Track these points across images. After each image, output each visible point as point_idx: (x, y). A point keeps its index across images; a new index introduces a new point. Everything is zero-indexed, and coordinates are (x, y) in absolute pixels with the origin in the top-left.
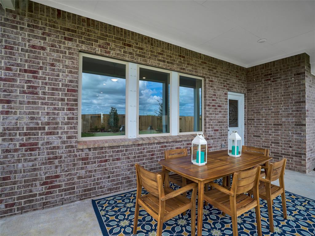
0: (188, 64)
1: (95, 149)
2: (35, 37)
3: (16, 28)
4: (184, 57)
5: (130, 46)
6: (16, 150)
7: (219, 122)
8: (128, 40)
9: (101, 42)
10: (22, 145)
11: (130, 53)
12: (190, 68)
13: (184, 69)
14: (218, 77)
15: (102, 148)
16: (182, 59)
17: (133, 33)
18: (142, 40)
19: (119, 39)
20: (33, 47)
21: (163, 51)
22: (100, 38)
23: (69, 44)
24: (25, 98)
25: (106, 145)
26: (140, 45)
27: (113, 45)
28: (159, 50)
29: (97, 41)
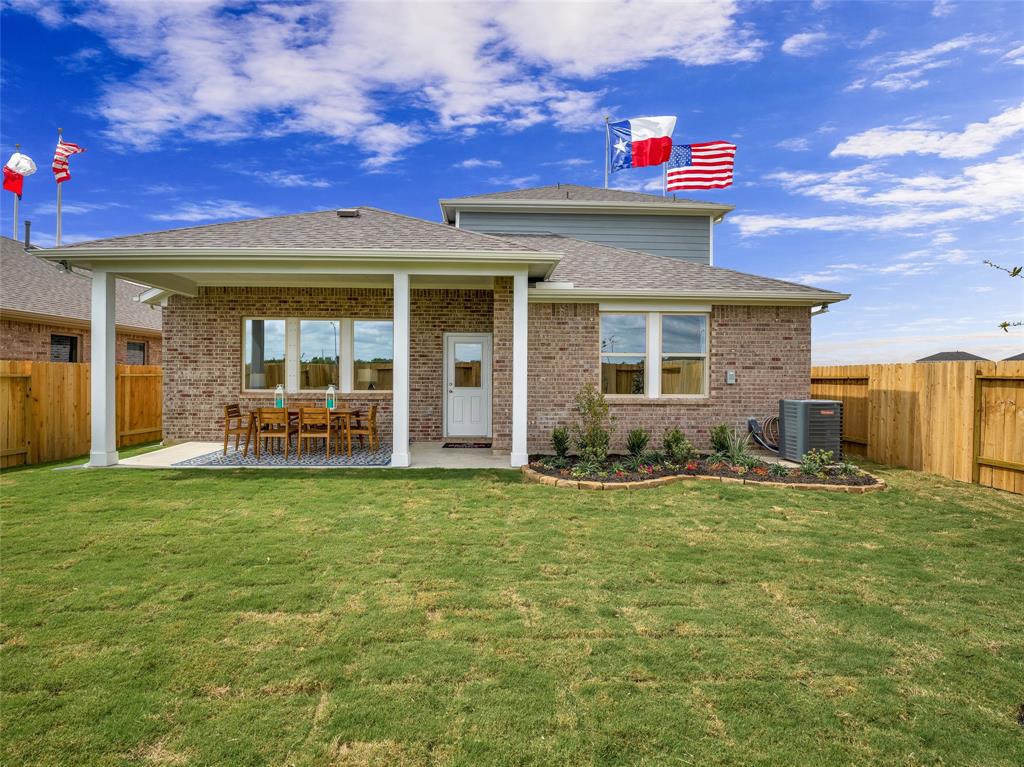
0: (363, 306)
1: (254, 399)
2: (210, 312)
3: (198, 309)
4: (355, 299)
5: (285, 302)
6: (200, 396)
7: (423, 379)
8: (283, 297)
9: (258, 305)
10: (204, 392)
11: (287, 309)
12: (366, 310)
13: (356, 314)
14: (421, 315)
15: (260, 399)
16: (354, 302)
17: (288, 289)
18: (299, 292)
19: (275, 298)
20: (209, 320)
21: (325, 299)
22: (257, 302)
23: (233, 313)
24: (206, 358)
25: (262, 397)
26: (297, 298)
27: (268, 305)
28: (321, 298)
29: (254, 305)
